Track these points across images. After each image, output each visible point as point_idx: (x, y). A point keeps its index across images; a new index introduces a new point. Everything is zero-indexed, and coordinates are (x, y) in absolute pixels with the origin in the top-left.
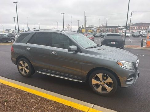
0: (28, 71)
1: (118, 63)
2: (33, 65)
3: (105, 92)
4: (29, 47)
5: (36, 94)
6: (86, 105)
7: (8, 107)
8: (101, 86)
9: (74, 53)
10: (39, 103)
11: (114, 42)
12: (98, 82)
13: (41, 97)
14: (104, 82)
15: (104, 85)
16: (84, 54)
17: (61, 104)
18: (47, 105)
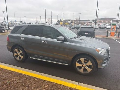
0: (22, 57)
1: (96, 50)
2: (26, 52)
3: (86, 73)
4: (23, 37)
5: (33, 76)
6: (72, 83)
7: (11, 87)
8: (83, 68)
9: (61, 43)
10: (36, 83)
11: (87, 33)
12: (80, 65)
13: (37, 78)
14: (85, 65)
15: (85, 67)
16: (69, 43)
17: (54, 83)
18: (43, 84)
